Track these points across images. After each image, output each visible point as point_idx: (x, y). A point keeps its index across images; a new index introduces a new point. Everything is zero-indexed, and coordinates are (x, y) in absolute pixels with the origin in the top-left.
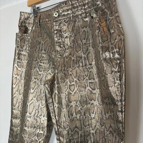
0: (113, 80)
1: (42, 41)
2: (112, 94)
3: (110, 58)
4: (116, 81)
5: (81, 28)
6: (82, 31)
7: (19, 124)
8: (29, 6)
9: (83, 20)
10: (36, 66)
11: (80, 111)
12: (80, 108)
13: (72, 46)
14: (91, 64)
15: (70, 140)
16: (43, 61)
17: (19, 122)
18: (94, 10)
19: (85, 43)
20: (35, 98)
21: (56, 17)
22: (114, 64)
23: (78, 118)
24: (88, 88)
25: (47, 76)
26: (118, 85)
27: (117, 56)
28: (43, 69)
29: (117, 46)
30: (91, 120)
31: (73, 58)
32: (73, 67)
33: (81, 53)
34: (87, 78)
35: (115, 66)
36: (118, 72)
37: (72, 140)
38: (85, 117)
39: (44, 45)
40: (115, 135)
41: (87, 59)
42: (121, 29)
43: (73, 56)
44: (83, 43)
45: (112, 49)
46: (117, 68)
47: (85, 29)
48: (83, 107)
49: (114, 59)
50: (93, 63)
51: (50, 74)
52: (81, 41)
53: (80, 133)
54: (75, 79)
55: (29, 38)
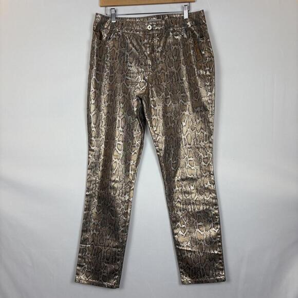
0: (206, 92)
1: (126, 53)
2: (205, 103)
3: (203, 74)
4: (208, 92)
5: (172, 45)
6: (173, 48)
9: (174, 37)
10: (123, 79)
11: (174, 120)
12: (174, 118)
13: (164, 62)
14: (182, 80)
15: (168, 145)
16: (130, 75)
18: (184, 29)
19: (176, 60)
20: (125, 112)
21: (150, 31)
22: (206, 79)
23: (173, 126)
24: (181, 101)
25: (135, 91)
26: (209, 96)
27: (208, 73)
28: (130, 83)
29: (208, 65)
30: (182, 127)
31: (166, 73)
32: (168, 81)
33: (173, 69)
34: (180, 92)
35: (207, 81)
36: (210, 86)
38: (178, 126)
39: (129, 57)
41: (179, 75)
42: (212, 52)
43: (167, 71)
44: (174, 60)
45: (205, 67)
46: (209, 83)
47: (176, 46)
48: (176, 117)
49: (206, 75)
50: (184, 78)
51: (139, 88)
52: (173, 57)
53: (174, 139)
54: (170, 93)
55: (106, 46)
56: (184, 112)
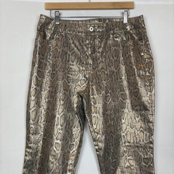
0: (146, 92)
1: (68, 52)
2: (145, 102)
3: (143, 75)
4: (148, 93)
5: (112, 47)
6: (113, 49)
7: (39, 140)
8: (46, 9)
9: (114, 39)
10: (64, 77)
11: (113, 118)
12: (113, 115)
13: (104, 61)
16: (71, 73)
17: (39, 138)
18: (123, 33)
19: (116, 60)
20: (65, 109)
22: (146, 79)
23: (112, 124)
24: (120, 98)
25: (76, 88)
26: (150, 96)
27: (147, 74)
28: (71, 81)
29: (148, 66)
30: (122, 125)
31: (106, 72)
32: (108, 80)
33: (113, 69)
34: (119, 90)
35: (147, 82)
37: (108, 144)
38: (118, 123)
39: (71, 56)
40: (145, 133)
41: (118, 74)
42: (151, 54)
43: (107, 70)
44: (114, 60)
45: (144, 68)
46: (149, 83)
47: (115, 47)
48: (116, 114)
50: (123, 77)
51: (79, 85)
52: (113, 58)
53: (114, 136)
54: (110, 91)
55: (50, 45)
56: (123, 110)
